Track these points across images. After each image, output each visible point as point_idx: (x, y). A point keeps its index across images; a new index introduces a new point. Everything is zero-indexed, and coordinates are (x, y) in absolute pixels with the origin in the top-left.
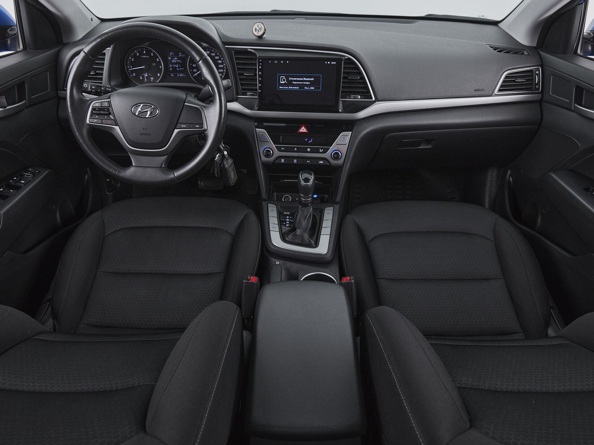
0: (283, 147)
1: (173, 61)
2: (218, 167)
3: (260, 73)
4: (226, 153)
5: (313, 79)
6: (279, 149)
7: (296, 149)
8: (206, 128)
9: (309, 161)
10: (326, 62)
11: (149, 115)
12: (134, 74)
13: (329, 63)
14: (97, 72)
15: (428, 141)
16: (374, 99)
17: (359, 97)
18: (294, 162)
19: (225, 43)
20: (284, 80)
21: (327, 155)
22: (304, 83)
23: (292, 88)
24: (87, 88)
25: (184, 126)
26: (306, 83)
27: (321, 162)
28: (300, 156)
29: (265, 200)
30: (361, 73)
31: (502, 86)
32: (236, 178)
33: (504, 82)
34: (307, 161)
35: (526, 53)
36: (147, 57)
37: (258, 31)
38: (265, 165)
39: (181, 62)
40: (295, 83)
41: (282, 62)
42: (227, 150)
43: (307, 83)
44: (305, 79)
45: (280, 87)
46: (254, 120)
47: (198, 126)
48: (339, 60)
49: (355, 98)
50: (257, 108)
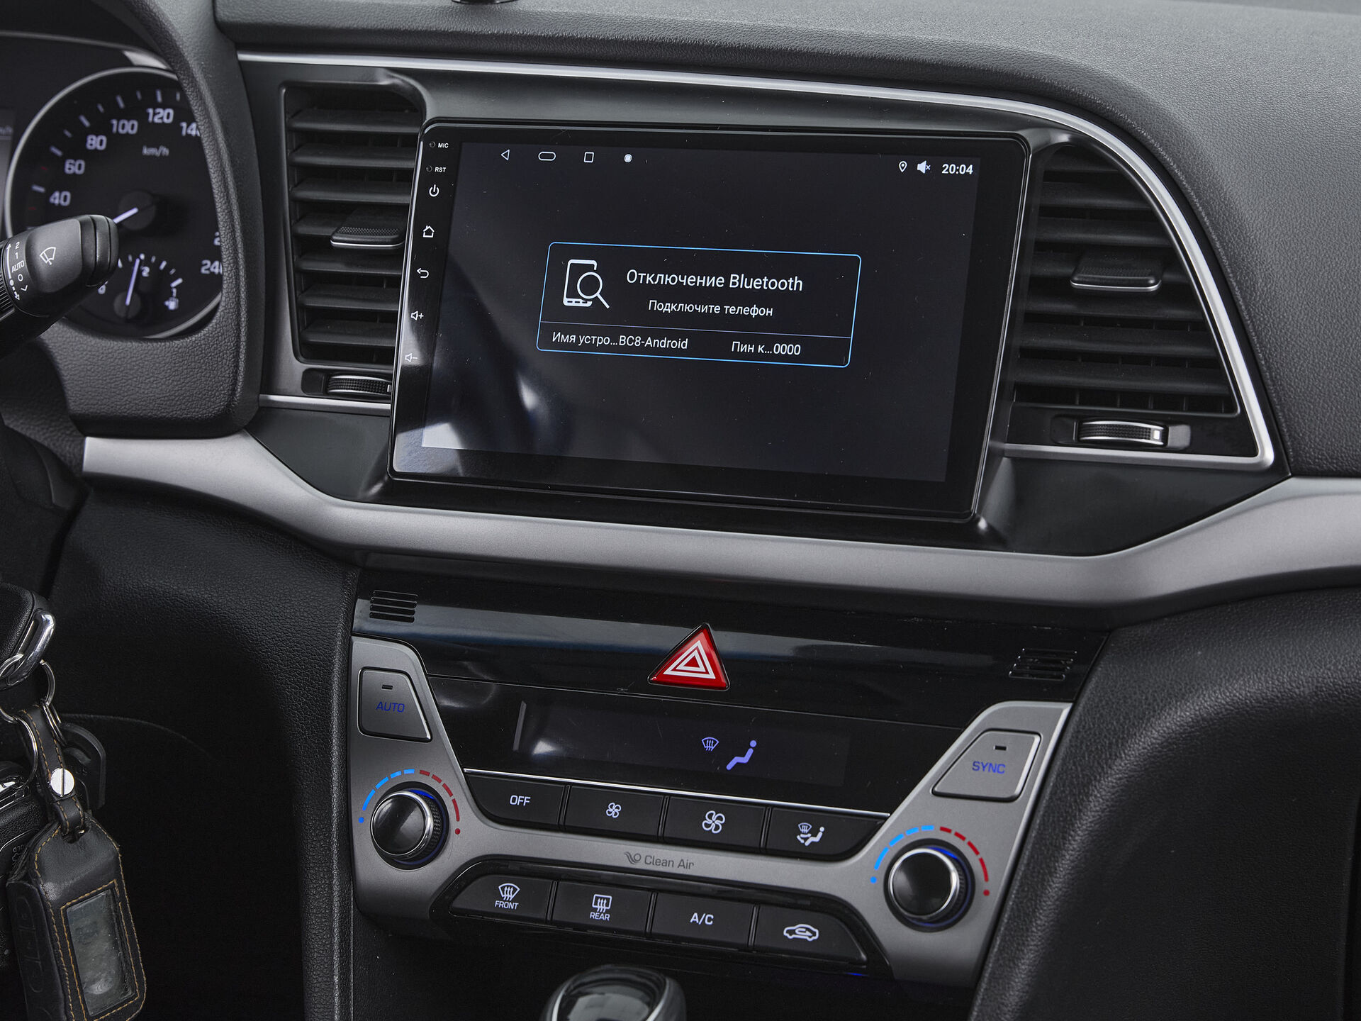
0: (522, 788)
3: (429, 232)
4: (62, 781)
5: (794, 283)
6: (491, 802)
7: (614, 810)
9: (708, 918)
10: (903, 165)
13: (922, 167)
16: (1267, 454)
17: (1147, 434)
18: (593, 915)
19: (230, 35)
20: (590, 286)
22: (731, 310)
23: (638, 341)
26: (746, 311)
27: (803, 932)
28: (640, 865)
30: (1170, 257)
32: (138, 996)
34: (695, 918)
40: (668, 308)
41: (589, 158)
42: (83, 759)
43: (754, 311)
44: (736, 281)
45: (557, 337)
46: (354, 574)
48: (997, 151)
50: (376, 488)
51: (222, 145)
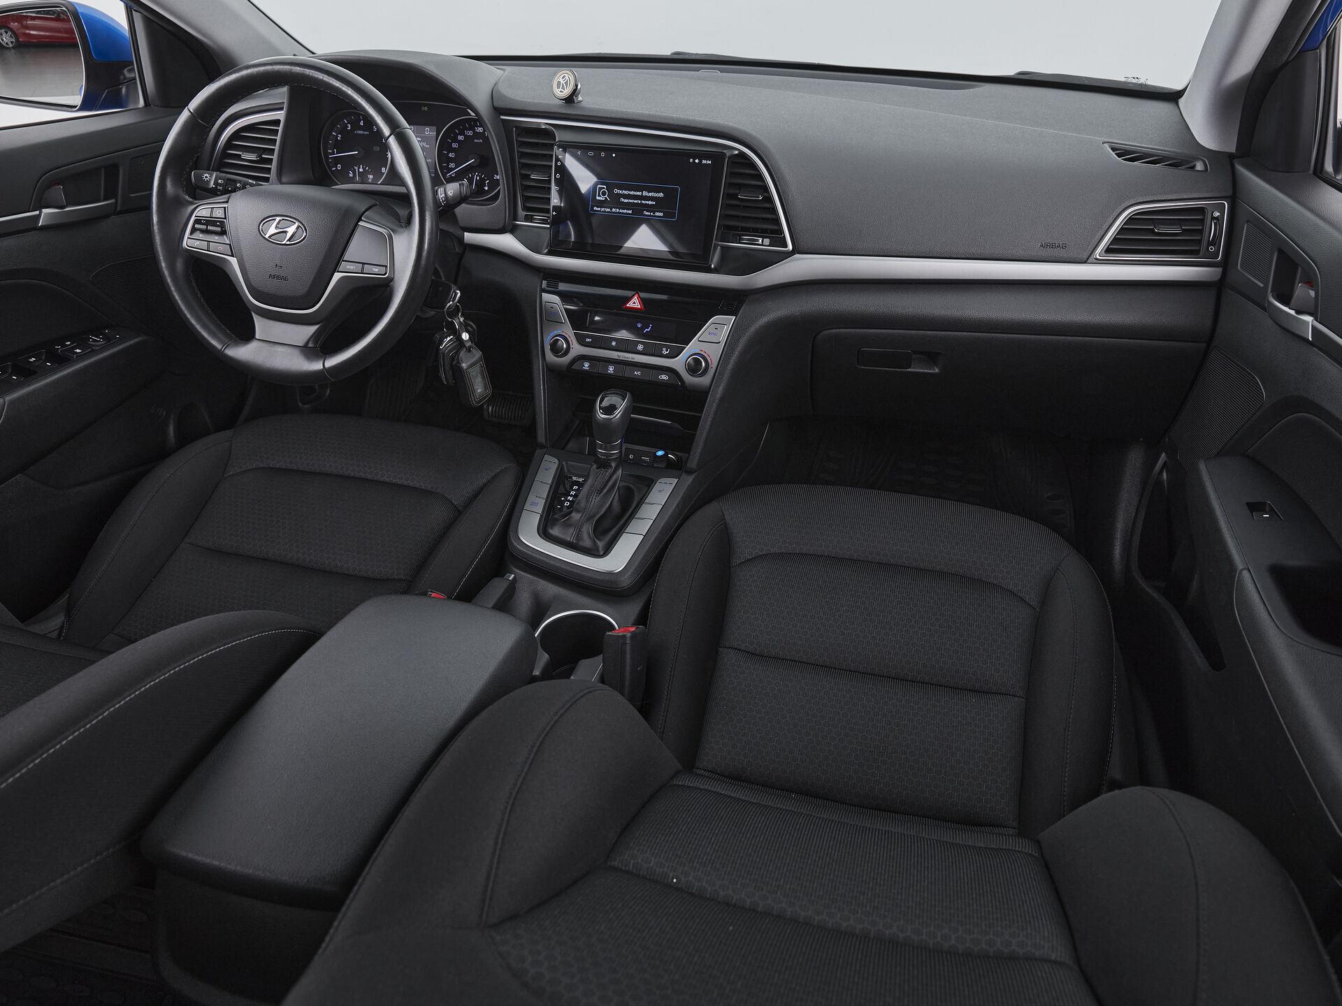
0: (589, 337)
2: (446, 363)
3: (558, 176)
4: (465, 336)
5: (661, 195)
6: (581, 340)
7: (614, 343)
8: (392, 276)
9: (639, 373)
10: (691, 160)
11: (289, 240)
12: (339, 167)
13: (697, 161)
14: (263, 156)
16: (790, 247)
17: (758, 241)
18: (609, 372)
19: (498, 111)
20: (604, 194)
21: (678, 363)
22: (643, 202)
23: (618, 210)
24: (208, 182)
25: (352, 268)
26: (647, 202)
27: (664, 377)
28: (621, 358)
29: (542, 446)
30: (765, 189)
31: (1115, 240)
32: (489, 392)
33: (1122, 230)
34: (636, 373)
35: (1199, 166)
36: (366, 133)
37: (563, 88)
38: (552, 370)
40: (626, 201)
41: (603, 154)
42: (471, 330)
43: (650, 203)
44: (645, 193)
45: (595, 208)
46: (541, 274)
47: (377, 270)
48: (718, 156)
49: (752, 242)
50: (546, 251)
51: (498, 148)
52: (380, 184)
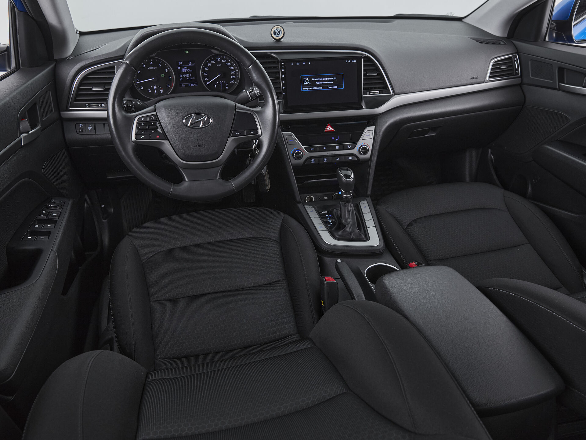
0: (312, 147)
1: (183, 71)
3: (283, 76)
5: (335, 78)
6: (308, 150)
7: (325, 148)
8: (261, 134)
9: (339, 159)
10: (347, 61)
11: (202, 125)
12: (142, 88)
13: (349, 61)
14: (106, 87)
15: (433, 129)
16: (392, 93)
17: (378, 92)
18: (324, 161)
20: (307, 81)
21: (355, 151)
22: (327, 83)
23: (315, 88)
25: (239, 133)
26: (329, 83)
27: (350, 158)
28: (329, 154)
29: (300, 202)
30: (379, 69)
31: (491, 73)
32: (270, 183)
33: (492, 69)
34: (337, 159)
35: (502, 43)
36: (155, 68)
37: (278, 34)
39: (192, 71)
40: (319, 83)
41: (304, 63)
43: (330, 82)
44: (327, 79)
45: (304, 89)
47: (253, 132)
48: (358, 58)
49: (374, 93)
50: (282, 112)
52: (169, 94)
